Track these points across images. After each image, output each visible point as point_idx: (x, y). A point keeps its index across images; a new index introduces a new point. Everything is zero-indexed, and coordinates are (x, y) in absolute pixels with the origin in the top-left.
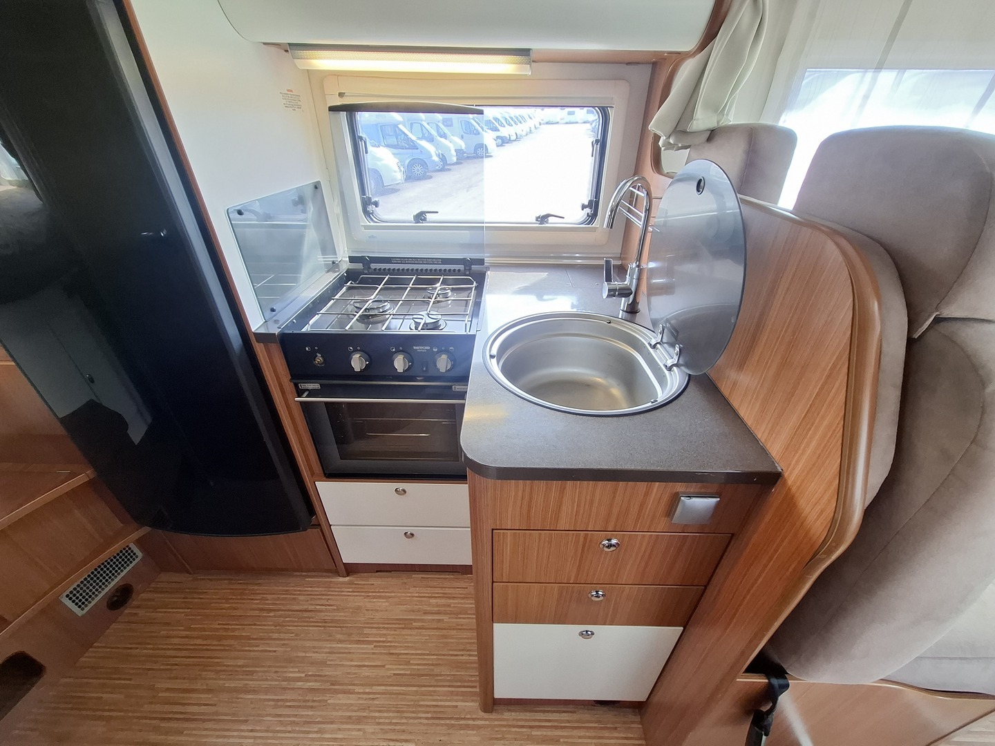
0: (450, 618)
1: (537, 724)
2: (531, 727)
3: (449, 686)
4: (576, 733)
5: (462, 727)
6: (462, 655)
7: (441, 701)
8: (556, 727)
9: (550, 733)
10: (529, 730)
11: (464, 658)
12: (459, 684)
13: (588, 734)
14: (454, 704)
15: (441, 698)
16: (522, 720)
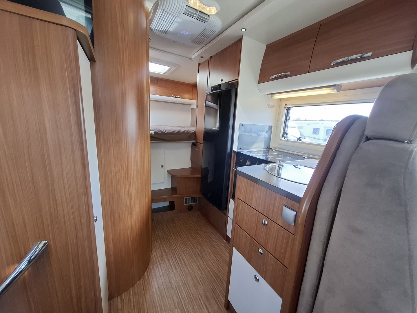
5: (216, 301)
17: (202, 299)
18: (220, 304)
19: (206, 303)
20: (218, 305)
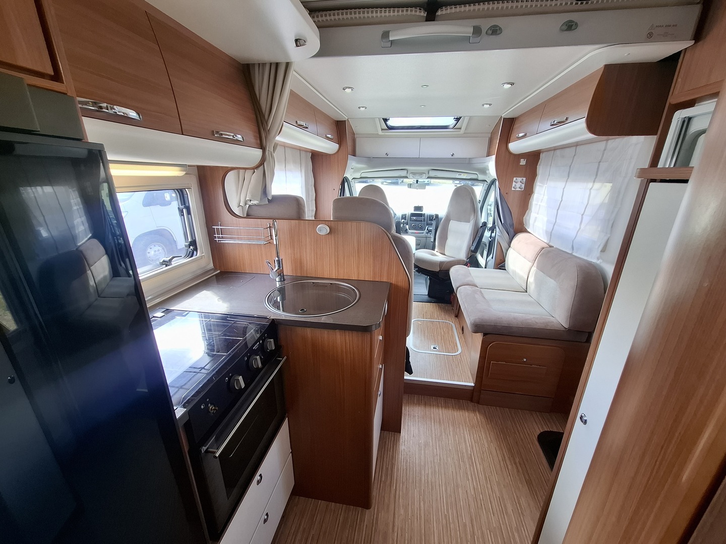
0: (313, 529)
1: (380, 477)
2: (381, 481)
3: (355, 531)
4: (385, 459)
5: (377, 523)
6: (339, 519)
7: (362, 537)
8: (382, 468)
9: (384, 472)
10: (382, 482)
11: (341, 519)
12: (355, 523)
13: (386, 454)
14: (365, 526)
15: (360, 537)
16: (377, 485)
17: (393, 540)
18: (374, 514)
19: (391, 530)
20: (378, 515)
